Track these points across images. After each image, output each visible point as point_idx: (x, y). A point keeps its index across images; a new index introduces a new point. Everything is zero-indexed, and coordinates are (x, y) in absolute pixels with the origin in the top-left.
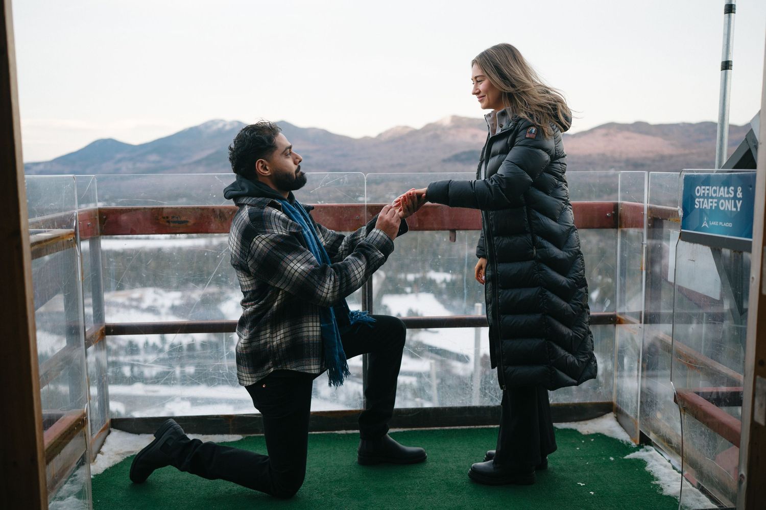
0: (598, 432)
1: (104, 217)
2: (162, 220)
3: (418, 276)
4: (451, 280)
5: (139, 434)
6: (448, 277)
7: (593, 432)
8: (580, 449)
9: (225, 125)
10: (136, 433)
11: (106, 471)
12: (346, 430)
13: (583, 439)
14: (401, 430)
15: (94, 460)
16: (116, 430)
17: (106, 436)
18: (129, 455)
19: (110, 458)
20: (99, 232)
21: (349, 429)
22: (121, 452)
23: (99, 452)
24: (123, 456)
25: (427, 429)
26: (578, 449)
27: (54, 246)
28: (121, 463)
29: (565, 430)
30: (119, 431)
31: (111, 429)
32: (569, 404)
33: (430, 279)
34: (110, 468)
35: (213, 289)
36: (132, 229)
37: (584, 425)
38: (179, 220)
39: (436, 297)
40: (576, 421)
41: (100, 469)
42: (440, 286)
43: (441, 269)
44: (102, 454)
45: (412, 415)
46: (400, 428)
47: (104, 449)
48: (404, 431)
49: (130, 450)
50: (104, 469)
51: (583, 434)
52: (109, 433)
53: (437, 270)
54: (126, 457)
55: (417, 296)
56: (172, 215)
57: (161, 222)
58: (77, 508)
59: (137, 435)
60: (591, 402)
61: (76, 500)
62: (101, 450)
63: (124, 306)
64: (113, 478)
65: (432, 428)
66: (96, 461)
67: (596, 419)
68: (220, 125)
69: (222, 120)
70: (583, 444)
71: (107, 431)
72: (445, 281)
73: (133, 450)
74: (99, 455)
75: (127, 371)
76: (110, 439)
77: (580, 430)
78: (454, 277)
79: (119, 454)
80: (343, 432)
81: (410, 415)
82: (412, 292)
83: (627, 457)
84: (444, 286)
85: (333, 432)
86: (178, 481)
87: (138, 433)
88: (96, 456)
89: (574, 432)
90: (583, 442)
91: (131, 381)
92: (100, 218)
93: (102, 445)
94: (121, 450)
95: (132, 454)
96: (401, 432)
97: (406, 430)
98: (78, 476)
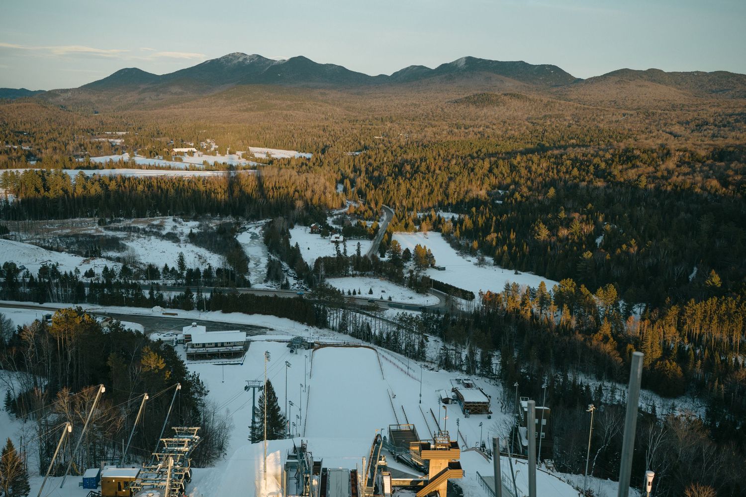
3: (426, 214)
4: (459, 219)
6: (456, 216)
9: (245, 59)
33: (439, 218)
35: (229, 220)
39: (443, 235)
42: (447, 224)
43: (449, 209)
53: (445, 210)
55: (425, 234)
63: (145, 232)
68: (241, 60)
69: (243, 54)
72: (452, 220)
75: (146, 294)
78: (462, 216)
82: (420, 230)
84: (452, 223)
91: (150, 303)
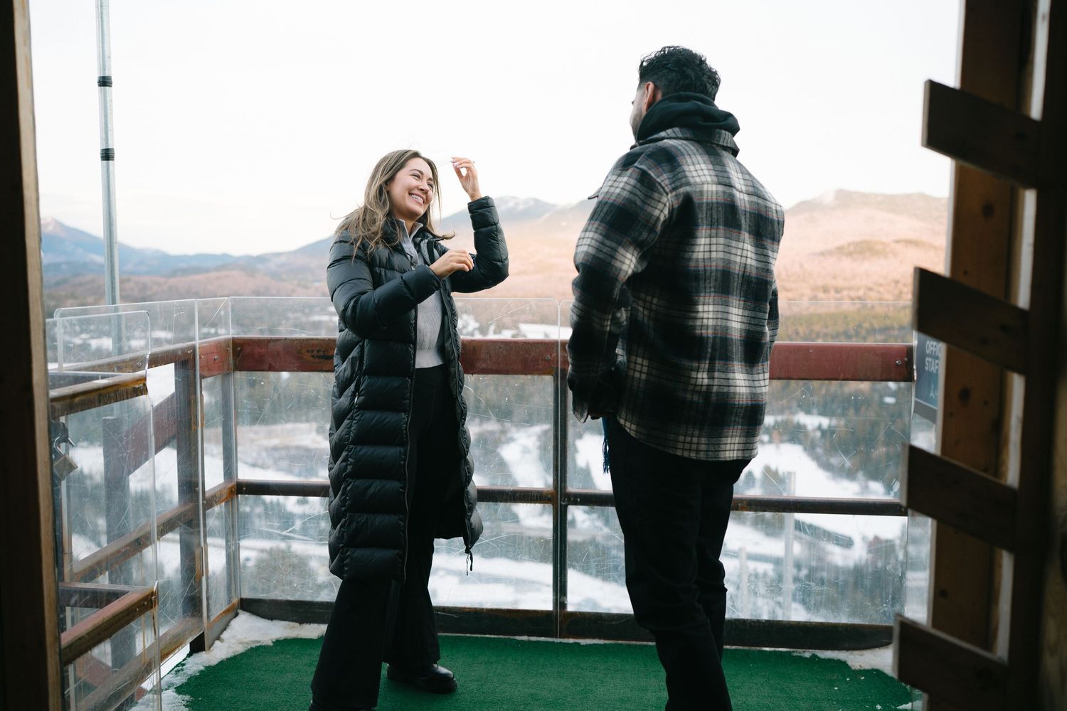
0: (876, 668)
1: (239, 349)
2: (307, 354)
3: (779, 418)
4: (829, 427)
5: (272, 620)
6: (825, 422)
7: (868, 667)
8: (838, 690)
9: (517, 204)
10: (269, 619)
11: (221, 662)
12: (529, 636)
13: (849, 676)
14: (601, 642)
15: (210, 647)
16: (246, 612)
17: (232, 619)
18: (254, 646)
19: (229, 647)
20: (232, 367)
21: (533, 636)
22: (245, 641)
23: (218, 638)
24: (246, 645)
25: (638, 643)
26: (836, 688)
27: (112, 395)
28: (242, 655)
29: (830, 660)
30: (248, 613)
31: (239, 611)
32: (839, 624)
33: (798, 424)
34: (227, 659)
35: (492, 426)
36: (270, 364)
37: (858, 656)
38: (326, 354)
39: (805, 449)
40: (848, 649)
41: (215, 659)
42: (812, 434)
43: (815, 411)
44: (222, 641)
45: (617, 623)
46: (600, 638)
47: (225, 635)
48: (605, 644)
49: (257, 639)
50: (219, 661)
51: (853, 668)
52: (237, 615)
53: (808, 412)
54: (249, 647)
55: (778, 447)
56: (318, 348)
57: (305, 357)
58: (172, 704)
59: (270, 621)
60: (870, 624)
61: (175, 694)
62: (222, 636)
64: (226, 672)
65: (645, 643)
66: (211, 649)
67: (877, 649)
68: (511, 205)
69: (514, 198)
70: (847, 682)
71: (233, 614)
72: (820, 428)
73: (261, 639)
74: (217, 643)
76: (236, 623)
77: (850, 663)
78: (834, 422)
79: (242, 643)
80: (525, 638)
81: (614, 623)
82: (770, 442)
83: (900, 707)
84: (818, 434)
85: (512, 637)
86: (300, 683)
87: (271, 617)
88: (213, 644)
89: (842, 664)
90: (848, 679)
92: (234, 349)
93: (225, 629)
94: (246, 638)
95: (258, 645)
96: (600, 645)
97: (607, 642)
98: (187, 666)
